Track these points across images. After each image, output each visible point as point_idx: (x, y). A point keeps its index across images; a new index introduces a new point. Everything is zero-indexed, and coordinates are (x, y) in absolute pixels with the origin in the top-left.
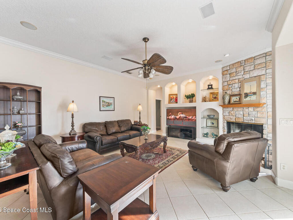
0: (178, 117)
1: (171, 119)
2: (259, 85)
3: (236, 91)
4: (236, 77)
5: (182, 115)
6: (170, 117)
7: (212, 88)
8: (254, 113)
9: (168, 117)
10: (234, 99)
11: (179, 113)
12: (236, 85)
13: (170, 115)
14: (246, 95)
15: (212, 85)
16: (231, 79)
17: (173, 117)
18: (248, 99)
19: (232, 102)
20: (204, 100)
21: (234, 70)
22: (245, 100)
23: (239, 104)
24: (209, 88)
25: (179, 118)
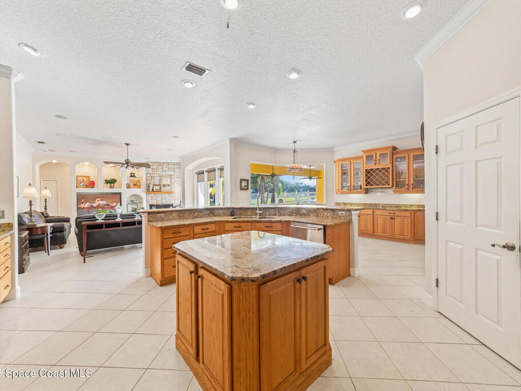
0: (95, 205)
1: (84, 208)
2: (171, 181)
3: (157, 182)
4: (157, 173)
5: (101, 202)
6: (82, 206)
7: (134, 176)
8: (168, 197)
9: (80, 204)
10: (156, 188)
11: (97, 199)
12: (157, 178)
13: (83, 203)
14: (164, 186)
15: (134, 174)
16: (153, 173)
17: (87, 205)
18: (165, 188)
19: (154, 190)
20: (128, 187)
21: (155, 167)
22: (163, 189)
23: (160, 191)
24: (131, 176)
25: (98, 206)
